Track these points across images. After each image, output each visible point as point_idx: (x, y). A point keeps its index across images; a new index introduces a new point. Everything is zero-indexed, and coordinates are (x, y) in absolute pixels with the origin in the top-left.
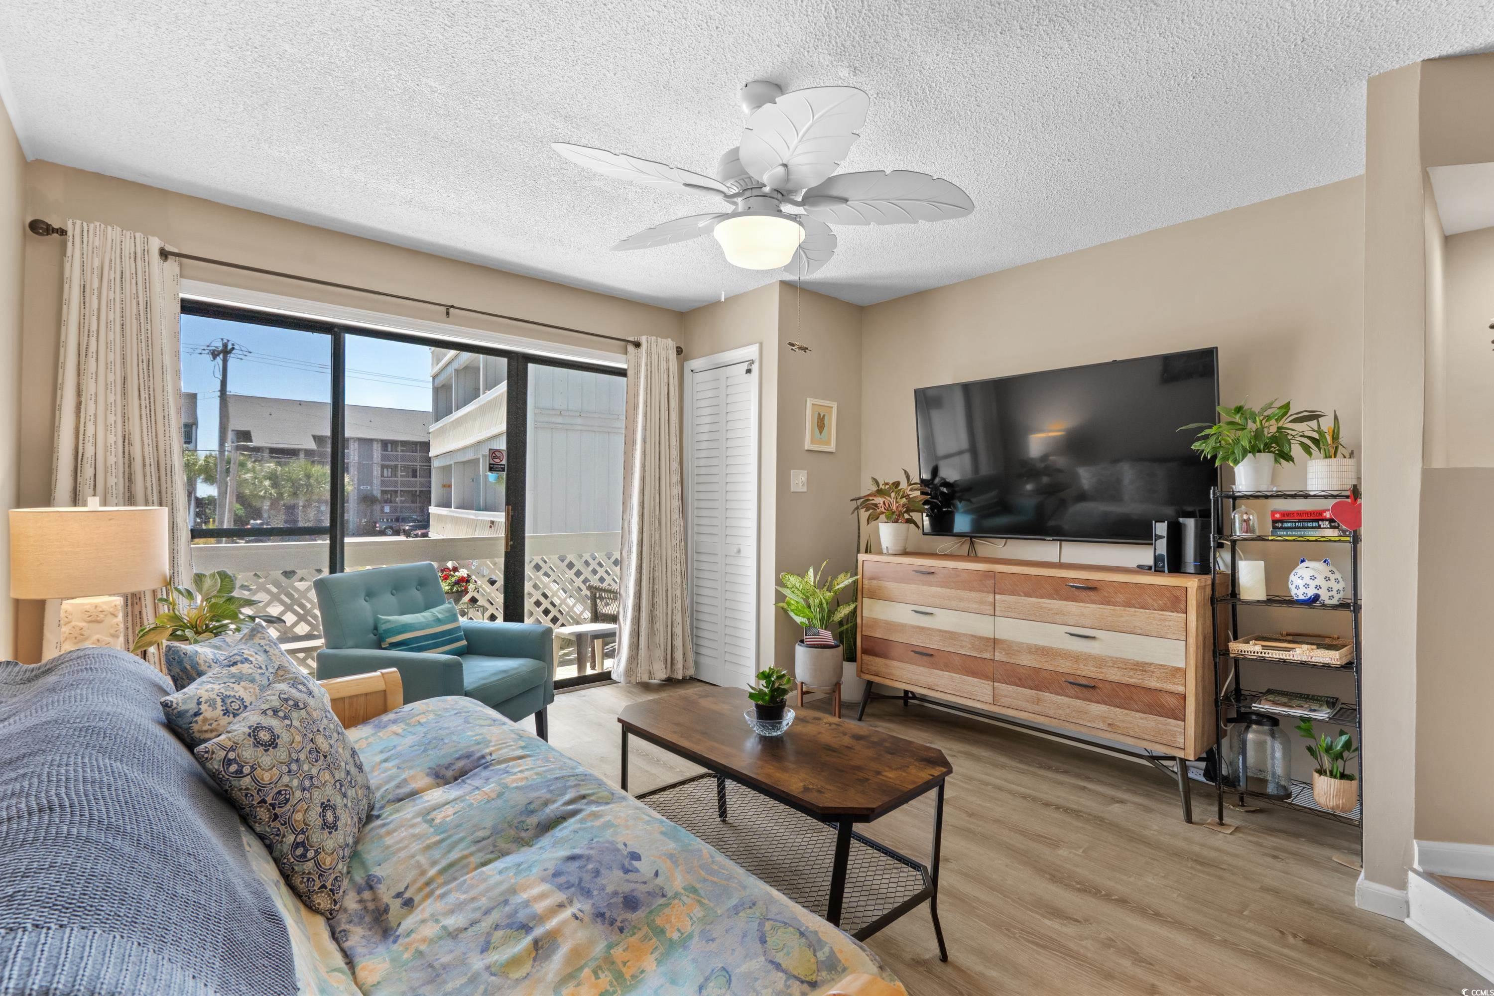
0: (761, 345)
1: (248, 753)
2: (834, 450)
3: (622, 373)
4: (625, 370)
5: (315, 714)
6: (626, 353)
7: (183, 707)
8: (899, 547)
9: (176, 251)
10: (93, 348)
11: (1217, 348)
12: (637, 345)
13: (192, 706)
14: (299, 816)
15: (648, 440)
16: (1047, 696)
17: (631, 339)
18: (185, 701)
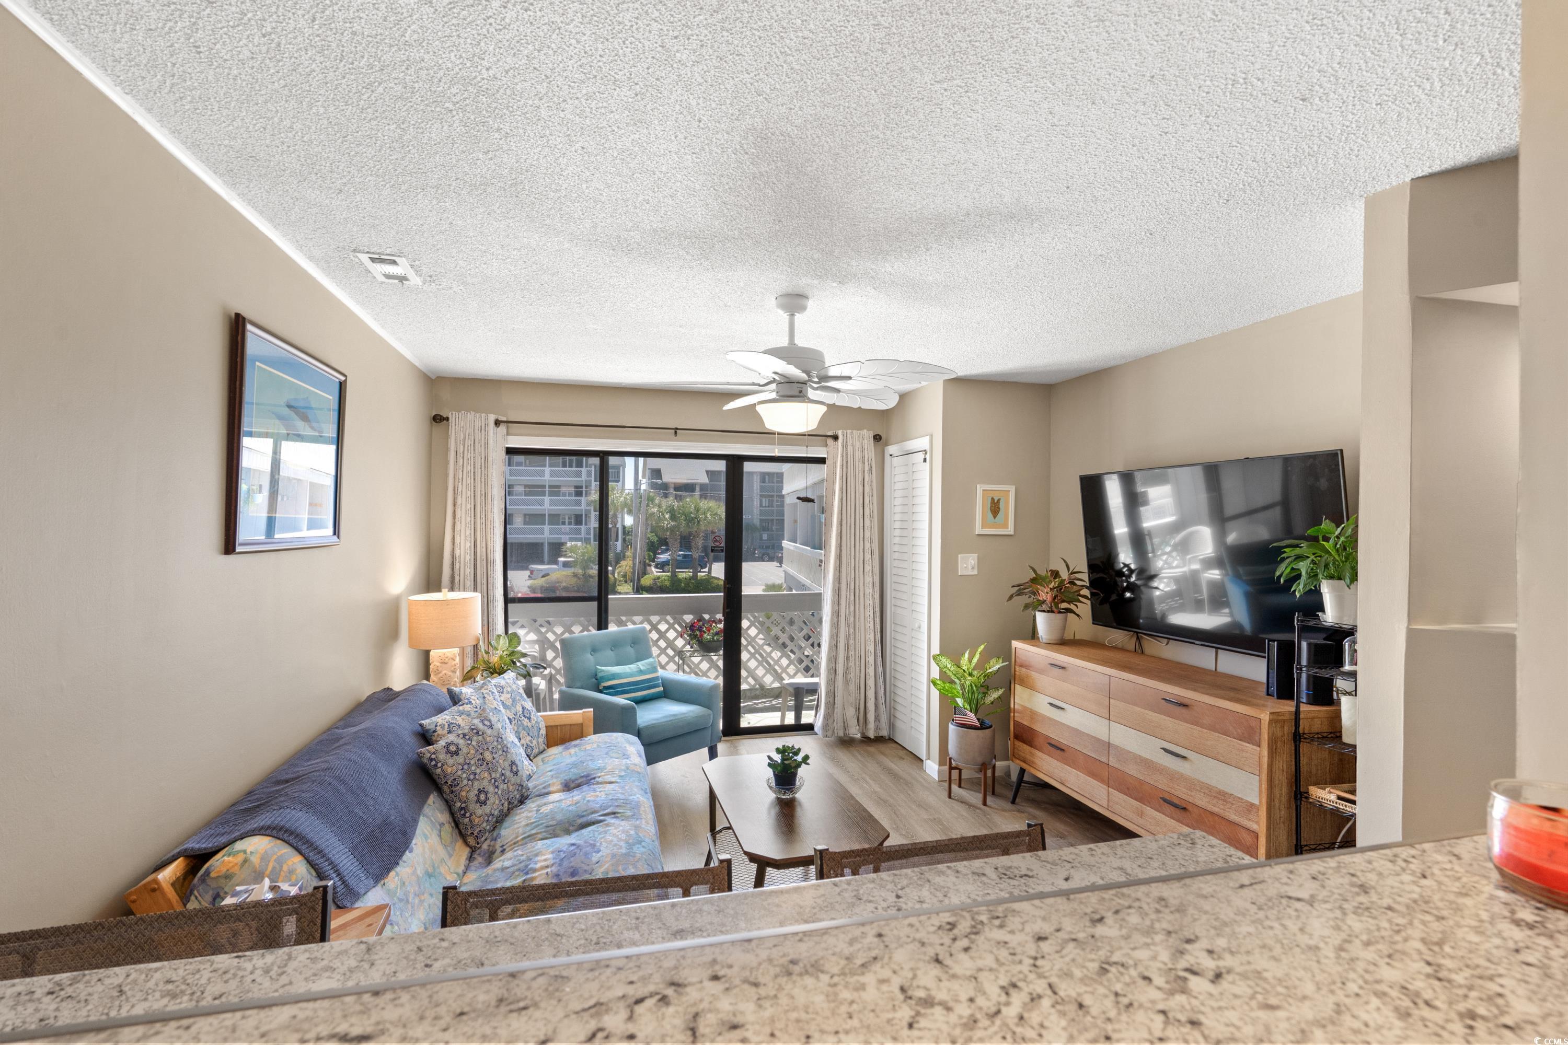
0: (931, 436)
1: (442, 756)
2: (1012, 533)
3: (822, 461)
4: (824, 459)
5: (488, 739)
6: (826, 445)
7: (428, 727)
8: (1055, 637)
9: (504, 419)
11: (1342, 451)
12: (835, 438)
13: (432, 727)
14: (464, 794)
15: (844, 522)
16: (1149, 810)
17: (830, 433)
18: (430, 724)
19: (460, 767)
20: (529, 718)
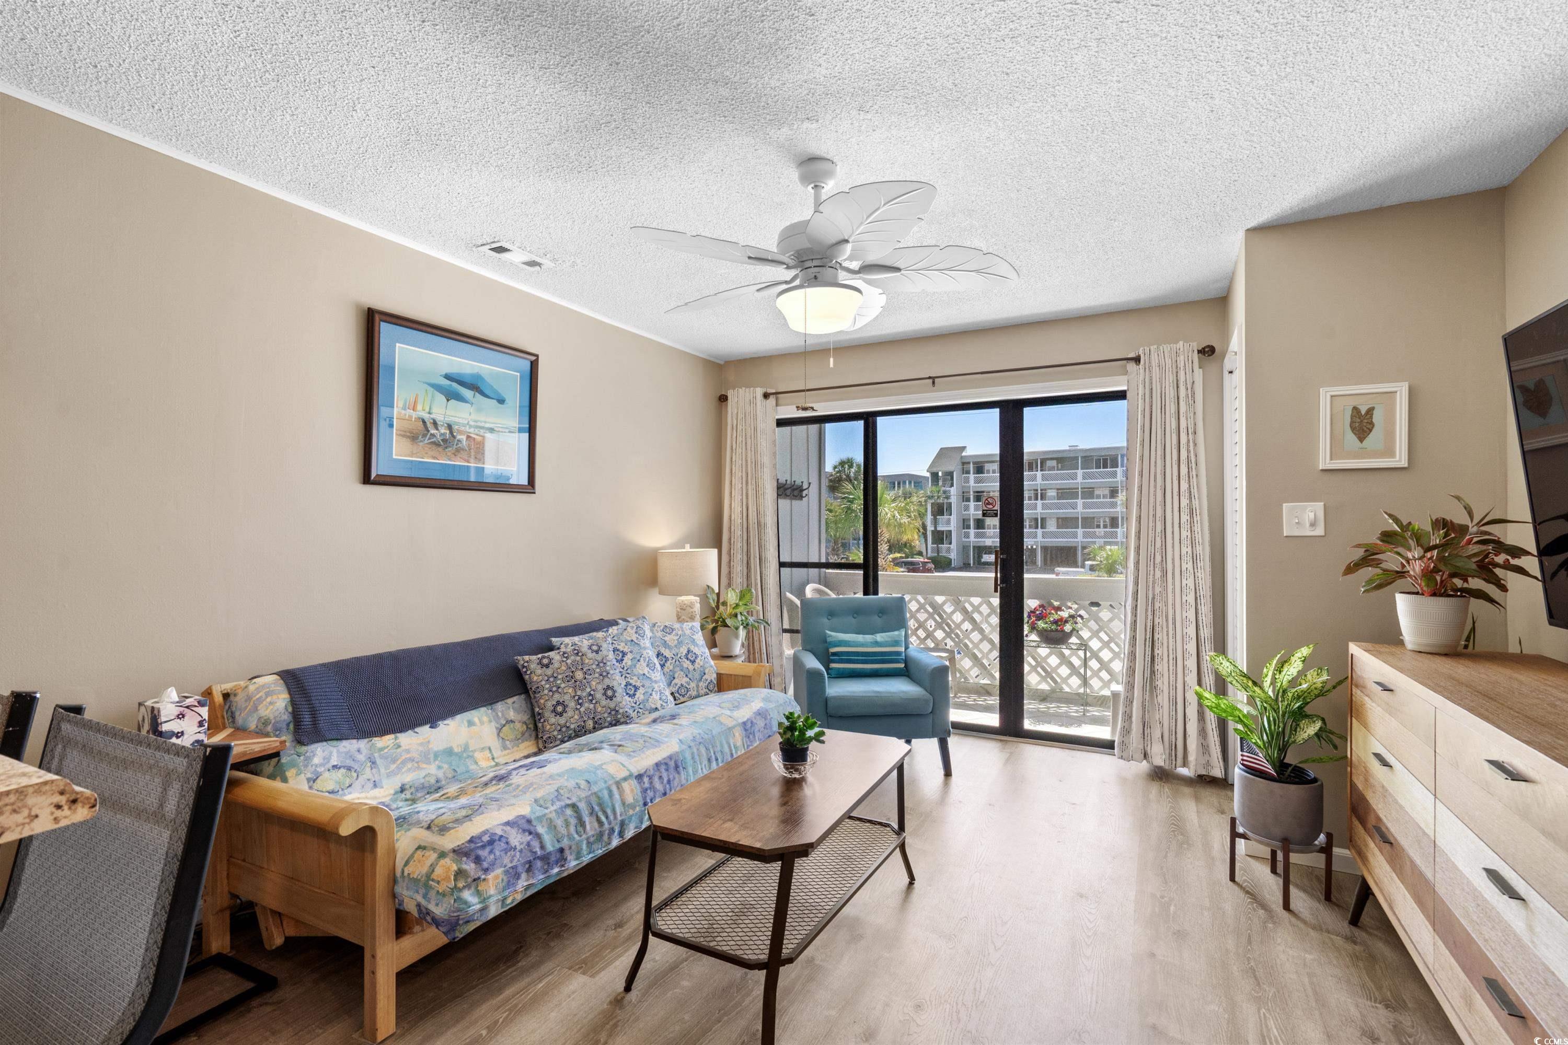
0: (1239, 328)
1: (534, 667)
3: (1121, 396)
4: (1125, 392)
6: (1126, 372)
9: (774, 391)
17: (1130, 355)
19: (546, 678)
20: (693, 662)
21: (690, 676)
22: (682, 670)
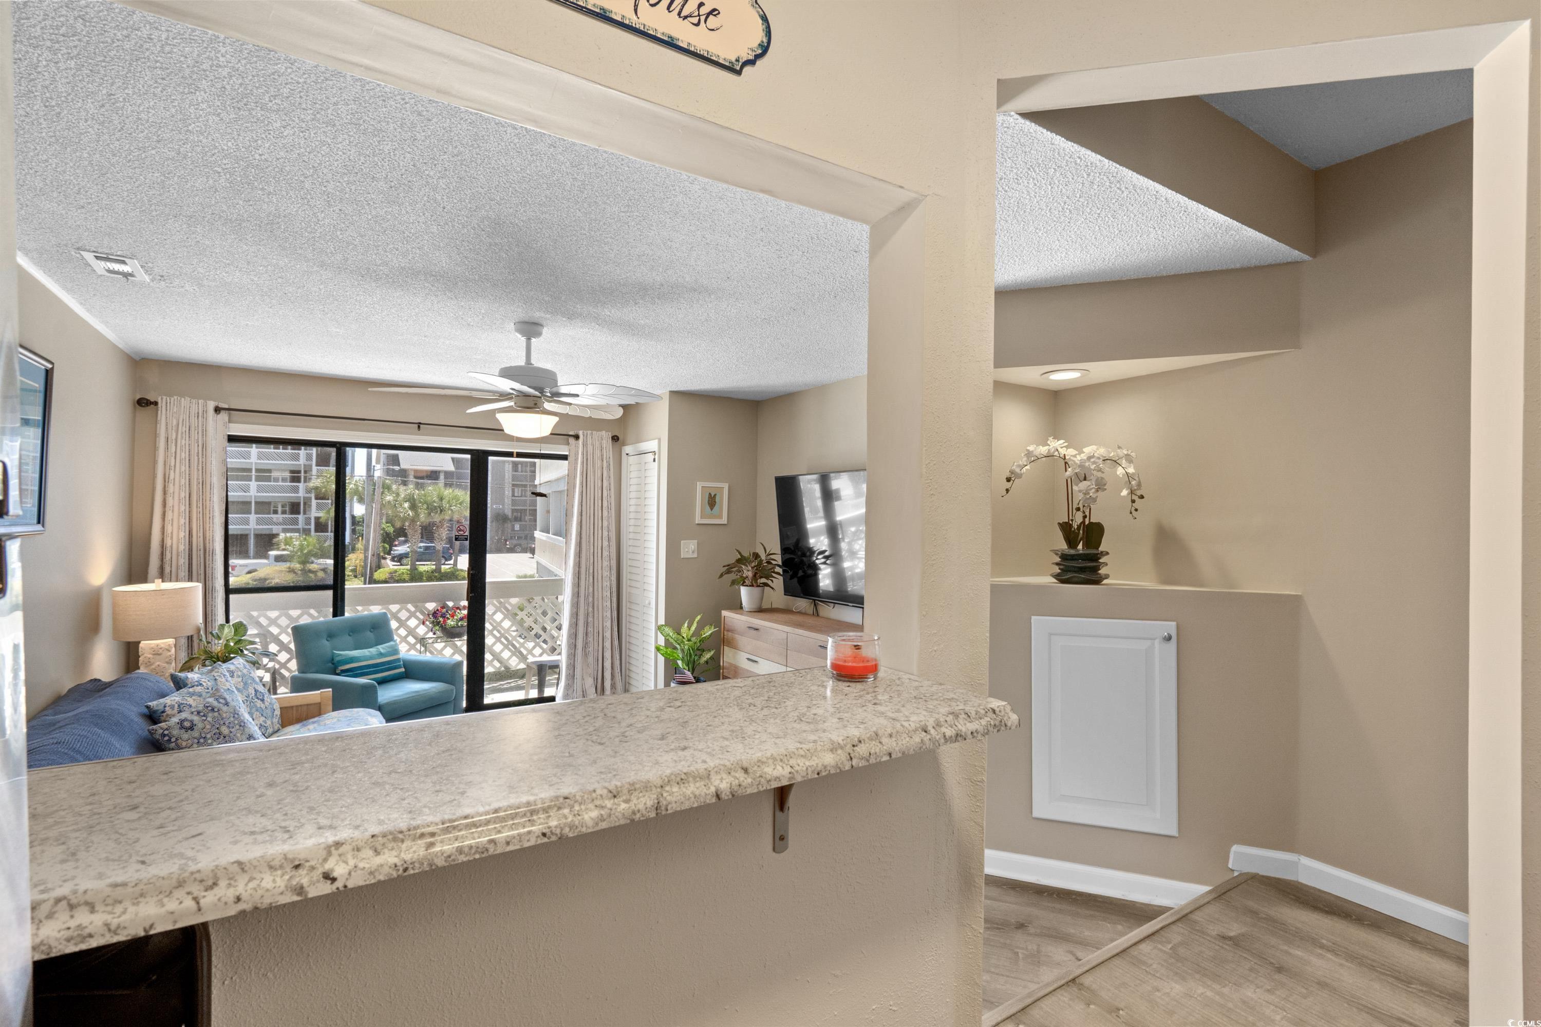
0: (660, 440)
1: (175, 732)
2: (726, 522)
3: (564, 458)
4: (567, 455)
5: (224, 715)
6: (568, 444)
7: (156, 708)
8: (754, 606)
9: (227, 406)
10: (172, 477)
12: (577, 437)
13: (161, 708)
15: (584, 513)
17: (571, 433)
18: (157, 705)
19: (196, 741)
20: (263, 700)
21: (265, 715)
22: (257, 710)
